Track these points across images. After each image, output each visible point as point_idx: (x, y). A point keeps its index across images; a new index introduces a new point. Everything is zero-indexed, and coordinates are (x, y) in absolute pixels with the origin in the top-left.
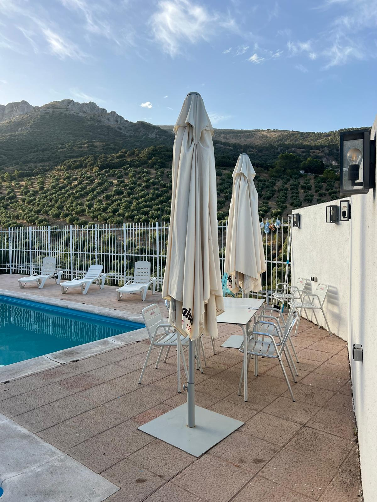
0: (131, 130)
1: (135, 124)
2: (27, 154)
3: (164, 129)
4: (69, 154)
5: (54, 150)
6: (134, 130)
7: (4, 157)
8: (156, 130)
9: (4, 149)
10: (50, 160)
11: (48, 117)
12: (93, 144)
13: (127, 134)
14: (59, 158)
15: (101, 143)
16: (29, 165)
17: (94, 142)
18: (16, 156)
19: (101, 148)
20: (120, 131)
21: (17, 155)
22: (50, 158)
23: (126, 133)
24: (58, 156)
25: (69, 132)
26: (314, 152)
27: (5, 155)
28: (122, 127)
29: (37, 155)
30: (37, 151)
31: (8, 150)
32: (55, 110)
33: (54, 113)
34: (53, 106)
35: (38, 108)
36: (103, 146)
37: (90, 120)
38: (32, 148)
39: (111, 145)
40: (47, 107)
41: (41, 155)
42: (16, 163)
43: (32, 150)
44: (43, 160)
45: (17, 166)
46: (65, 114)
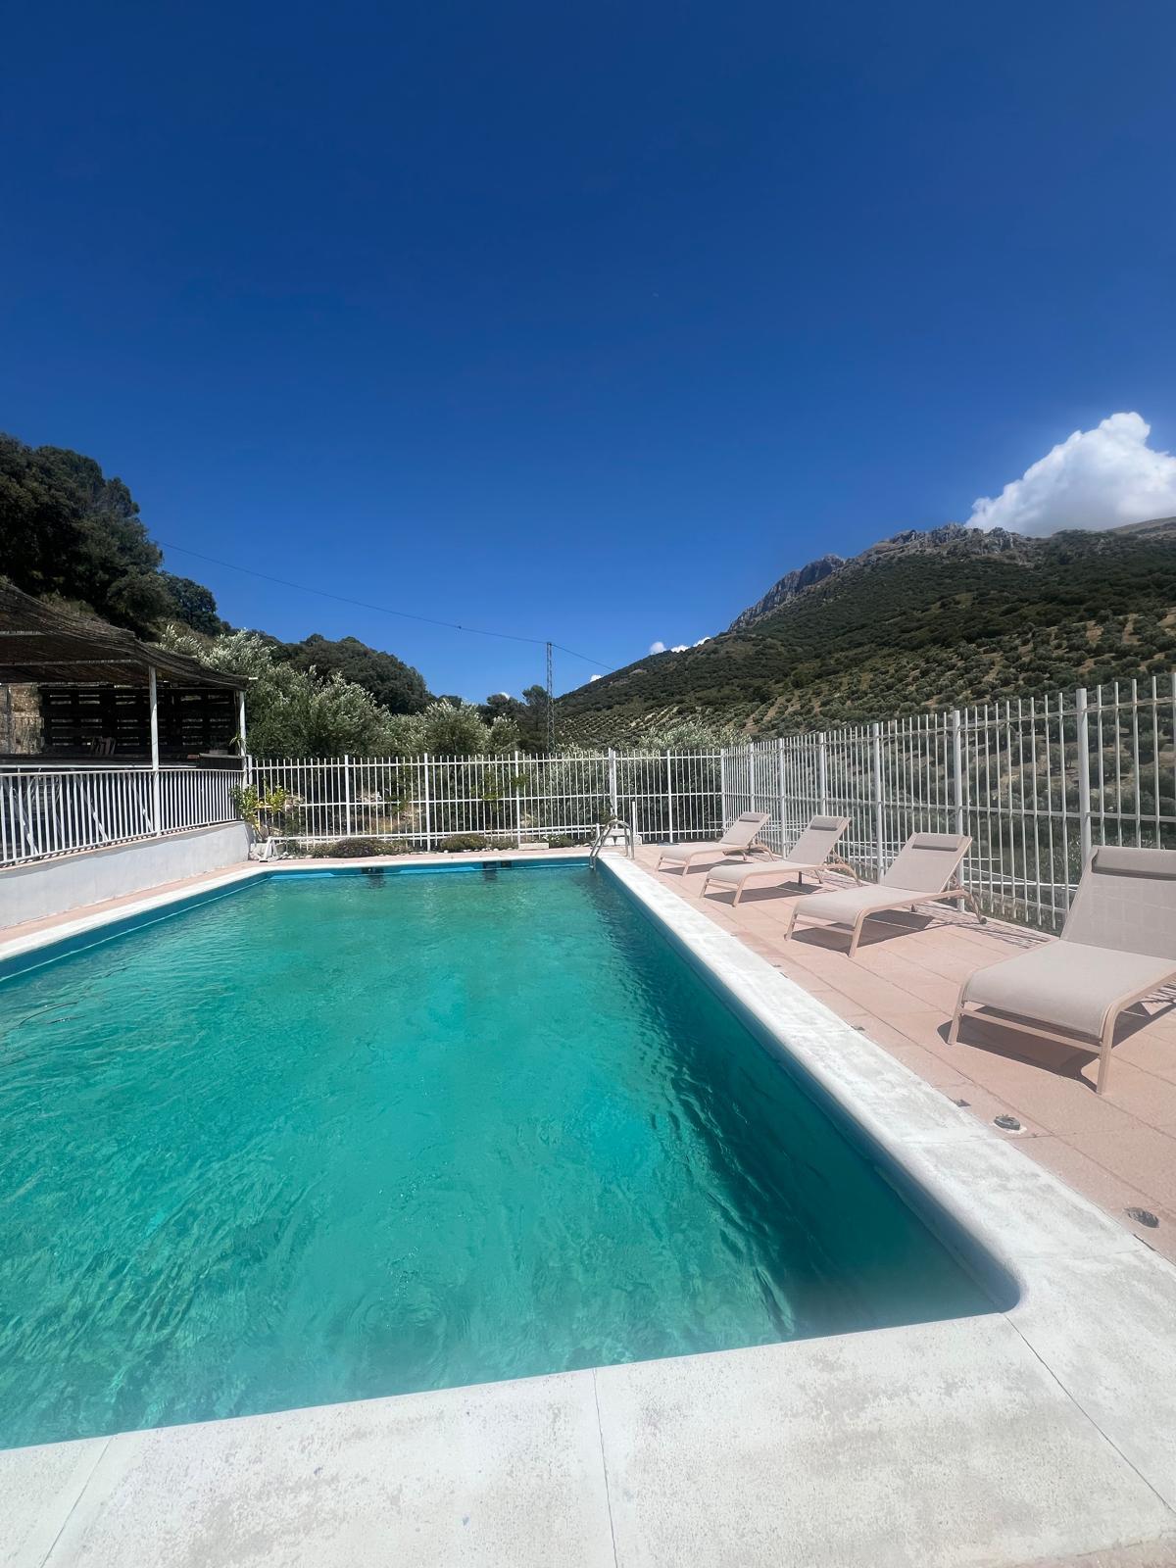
0: (1039, 554)
1: (1050, 539)
3: (1125, 532)
6: (1045, 553)
8: (1102, 541)
11: (868, 570)
13: (1029, 565)
15: (969, 594)
16: (837, 656)
17: (956, 594)
19: (969, 603)
20: (1012, 562)
23: (1026, 563)
28: (1017, 554)
31: (805, 638)
33: (880, 562)
35: (850, 562)
36: (974, 599)
37: (948, 557)
39: (992, 592)
41: (857, 636)
42: (817, 657)
43: (841, 631)
44: (860, 645)
45: (818, 660)
46: (899, 558)
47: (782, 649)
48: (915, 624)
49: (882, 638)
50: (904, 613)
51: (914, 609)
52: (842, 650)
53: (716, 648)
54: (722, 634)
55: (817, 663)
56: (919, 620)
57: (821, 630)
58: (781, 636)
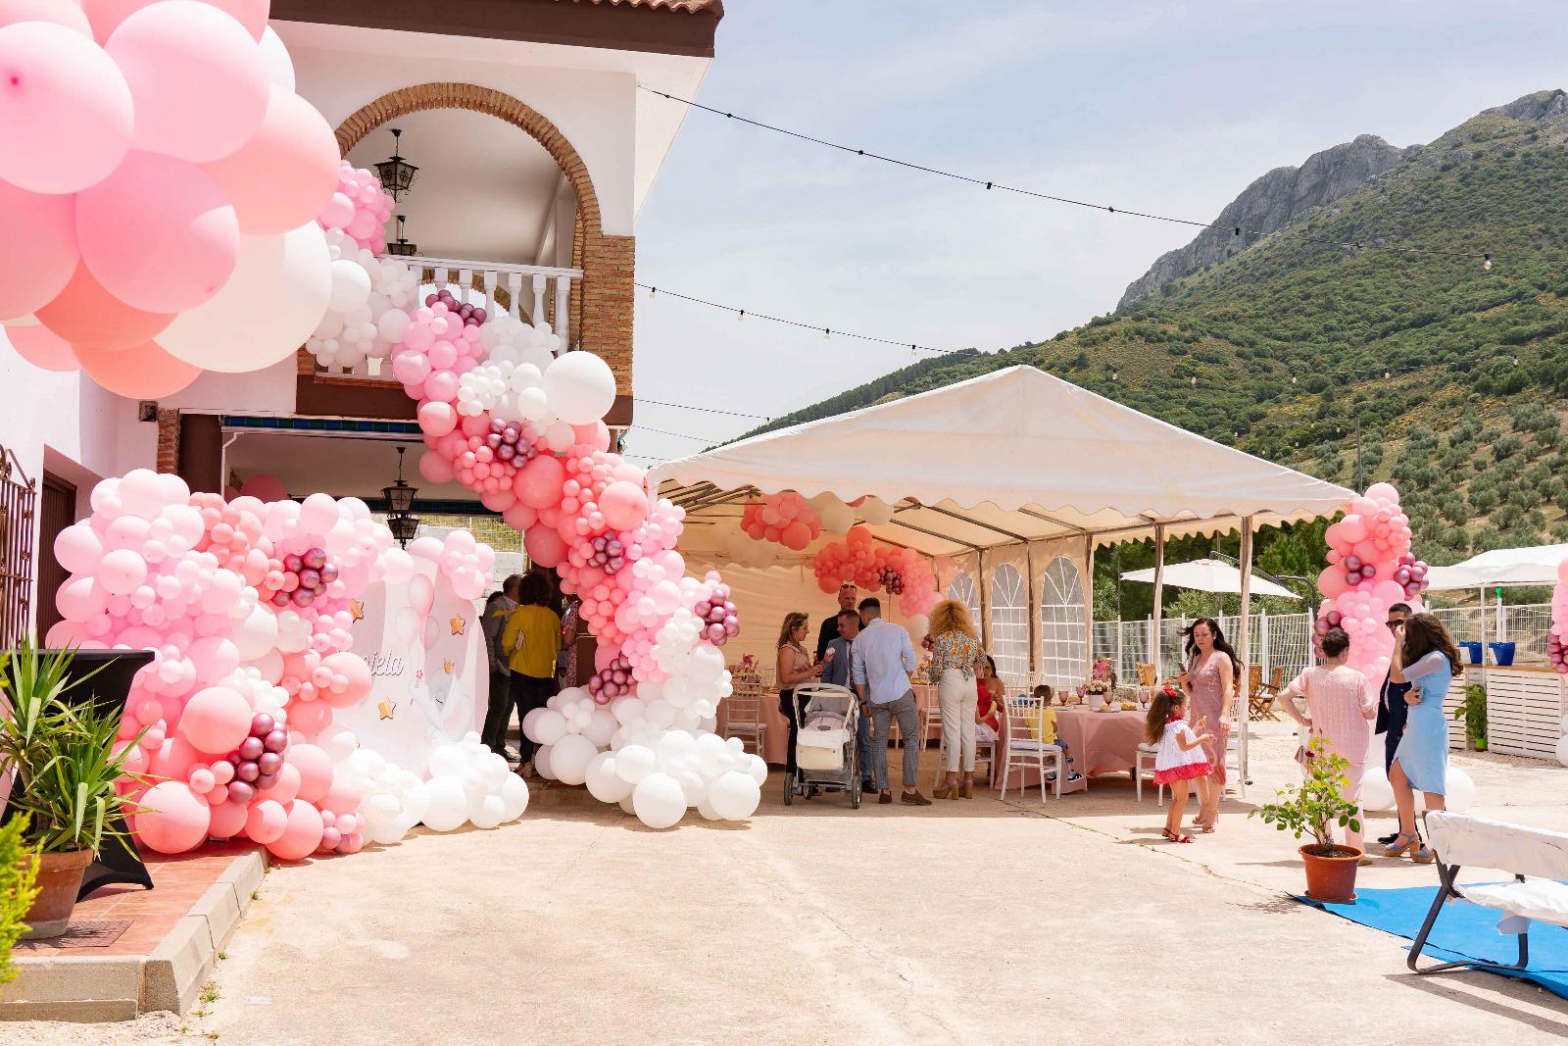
2: (1361, 344)
4: (1516, 323)
5: (1462, 318)
10: (1441, 360)
11: (1452, 180)
16: (1358, 389)
18: (1324, 357)
21: (1324, 352)
22: (1443, 352)
24: (1472, 340)
25: (1539, 226)
29: (1395, 344)
30: (1397, 329)
32: (1483, 147)
33: (1481, 162)
34: (1474, 132)
35: (1414, 154)
38: (1384, 319)
40: (1453, 140)
41: (1410, 344)
42: (1315, 388)
43: (1379, 328)
44: (1413, 365)
45: (1315, 397)
46: (1527, 155)
47: (1236, 365)
48: (1535, 326)
49: (1462, 351)
50: (1519, 296)
51: (1543, 287)
52: (1372, 376)
53: (1082, 357)
54: (1097, 323)
55: (1310, 404)
56: (1546, 317)
57: (1334, 322)
58: (1236, 331)
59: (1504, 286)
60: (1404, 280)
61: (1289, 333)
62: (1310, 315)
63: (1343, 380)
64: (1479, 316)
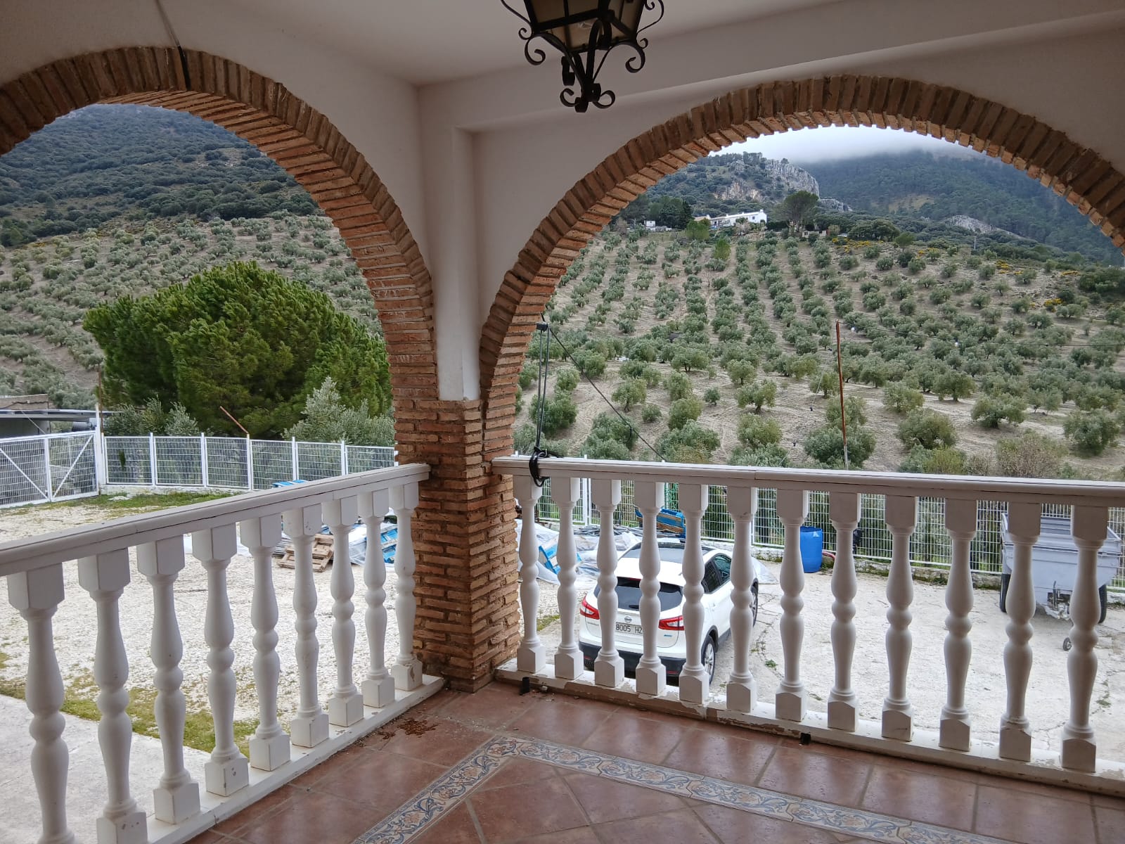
2: (67, 175)
4: (163, 175)
5: (129, 167)
7: (14, 184)
9: (11, 165)
10: (120, 190)
12: (220, 154)
14: (141, 185)
18: (43, 180)
21: (43, 177)
22: (121, 186)
24: (138, 181)
26: (714, 171)
27: (15, 178)
29: (90, 177)
30: (90, 168)
38: (81, 161)
59: (151, 152)
60: (90, 139)
61: (19, 162)
62: (32, 153)
63: (59, 196)
64: (139, 166)
